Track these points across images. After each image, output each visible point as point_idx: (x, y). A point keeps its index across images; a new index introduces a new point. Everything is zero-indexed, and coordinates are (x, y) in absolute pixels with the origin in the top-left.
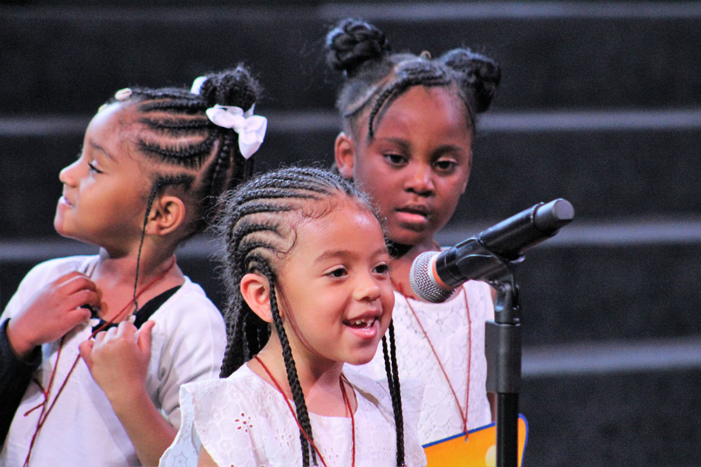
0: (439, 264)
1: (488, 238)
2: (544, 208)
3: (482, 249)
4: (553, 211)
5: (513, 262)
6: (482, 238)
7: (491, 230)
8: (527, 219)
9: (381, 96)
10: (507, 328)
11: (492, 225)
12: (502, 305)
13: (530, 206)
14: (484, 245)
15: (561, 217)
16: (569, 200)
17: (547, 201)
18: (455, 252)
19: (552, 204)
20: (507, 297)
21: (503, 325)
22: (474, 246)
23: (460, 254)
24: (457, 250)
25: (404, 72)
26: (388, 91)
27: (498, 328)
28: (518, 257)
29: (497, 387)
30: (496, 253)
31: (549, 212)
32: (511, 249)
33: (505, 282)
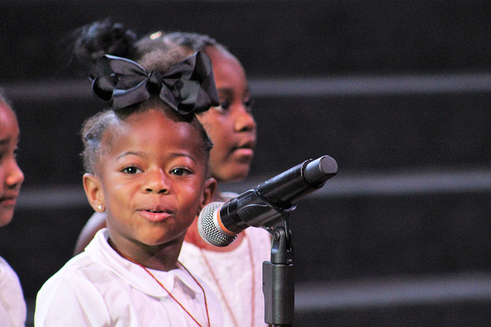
0: (223, 213)
1: (264, 190)
2: (312, 164)
3: (259, 200)
4: (320, 167)
5: (286, 210)
6: (259, 190)
7: (267, 183)
8: (298, 172)
10: (281, 268)
12: (278, 248)
13: (302, 162)
14: (261, 196)
16: (333, 157)
17: (314, 158)
18: (236, 202)
20: (281, 241)
21: (279, 265)
22: (253, 197)
23: (240, 204)
24: (239, 201)
27: (274, 268)
28: (290, 206)
29: (274, 319)
30: (271, 203)
31: (316, 167)
32: (284, 199)
33: (279, 228)
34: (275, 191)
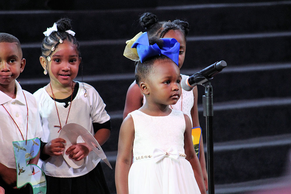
0: (189, 80)
1: (202, 72)
2: (218, 63)
3: (201, 75)
4: (221, 64)
5: (210, 79)
6: (201, 72)
7: (203, 70)
8: (213, 66)
9: (161, 33)
10: (209, 98)
11: (203, 69)
12: (207, 91)
13: (214, 63)
14: (202, 75)
15: (223, 66)
16: (225, 61)
17: (219, 62)
18: (193, 77)
19: (220, 62)
20: (208, 89)
21: (208, 97)
22: (199, 75)
23: (195, 77)
24: (194, 76)
25: (166, 26)
26: (163, 31)
27: (206, 98)
28: (211, 77)
29: (206, 114)
30: (205, 77)
31: (220, 64)
32: (209, 75)
33: (208, 85)
34: (206, 73)
